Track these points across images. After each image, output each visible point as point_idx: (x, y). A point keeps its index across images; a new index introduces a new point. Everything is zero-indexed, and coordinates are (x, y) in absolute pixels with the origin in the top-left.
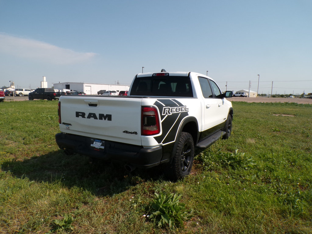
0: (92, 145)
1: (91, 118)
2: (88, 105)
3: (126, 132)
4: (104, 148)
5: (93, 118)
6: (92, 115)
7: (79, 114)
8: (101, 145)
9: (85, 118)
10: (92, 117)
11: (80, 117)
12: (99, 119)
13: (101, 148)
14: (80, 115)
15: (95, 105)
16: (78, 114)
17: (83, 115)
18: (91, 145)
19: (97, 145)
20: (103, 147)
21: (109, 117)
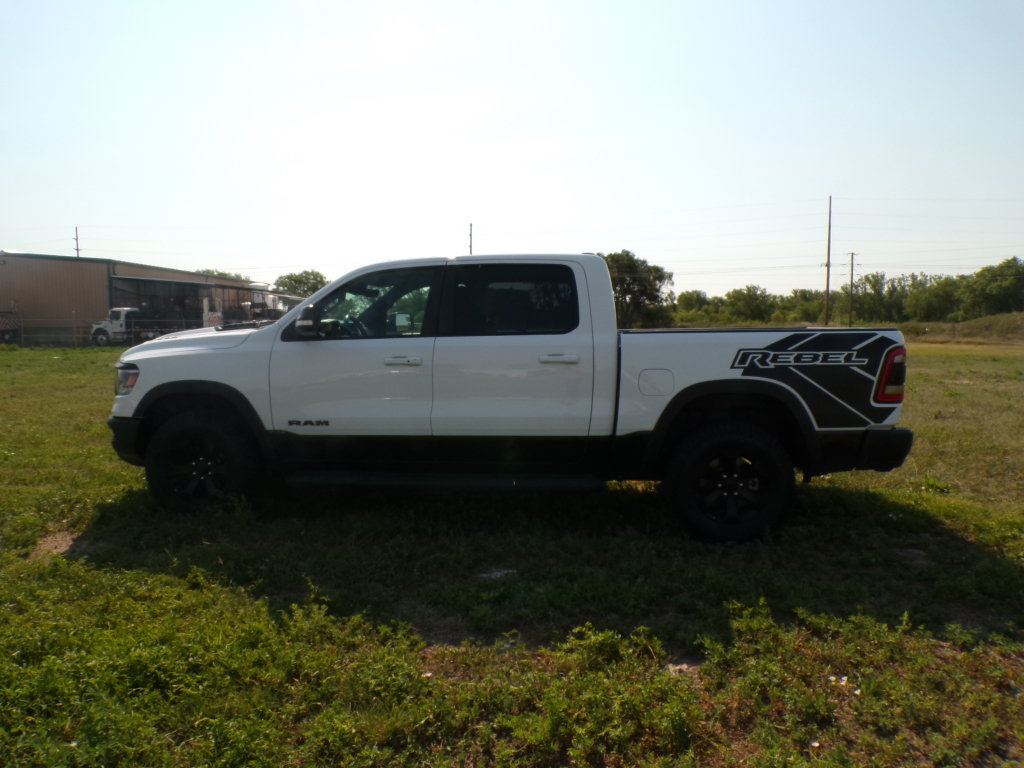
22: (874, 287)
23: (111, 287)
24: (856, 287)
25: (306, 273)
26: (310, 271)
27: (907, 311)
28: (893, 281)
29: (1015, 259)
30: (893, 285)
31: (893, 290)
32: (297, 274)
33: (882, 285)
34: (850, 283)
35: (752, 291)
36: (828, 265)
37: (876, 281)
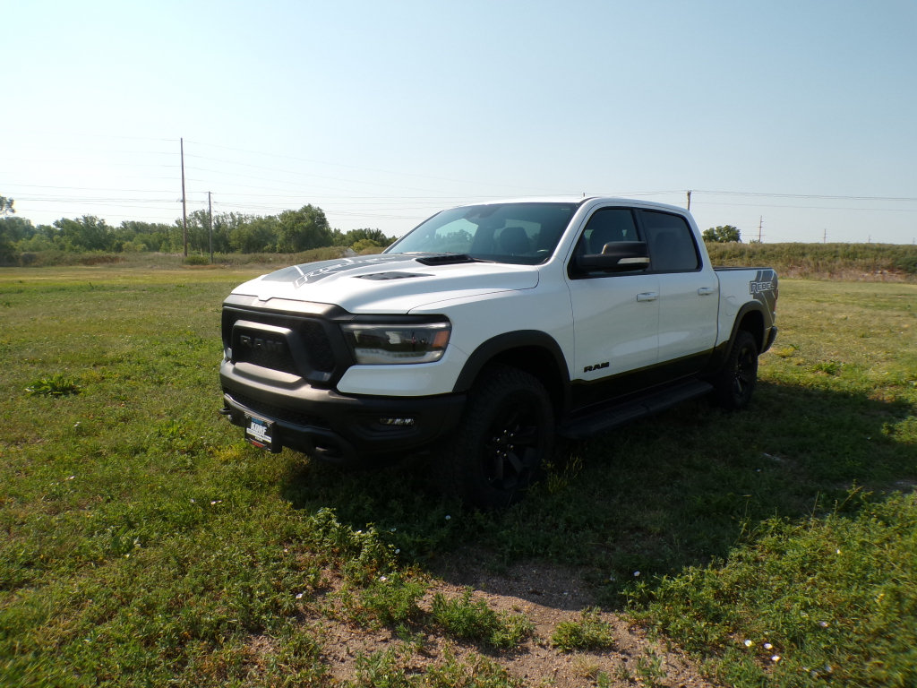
22: (203, 221)
24: (189, 221)
27: (233, 243)
28: (217, 217)
29: (310, 206)
30: (218, 222)
31: (218, 227)
33: (210, 220)
34: (182, 217)
35: (89, 220)
36: (183, 201)
37: (205, 217)
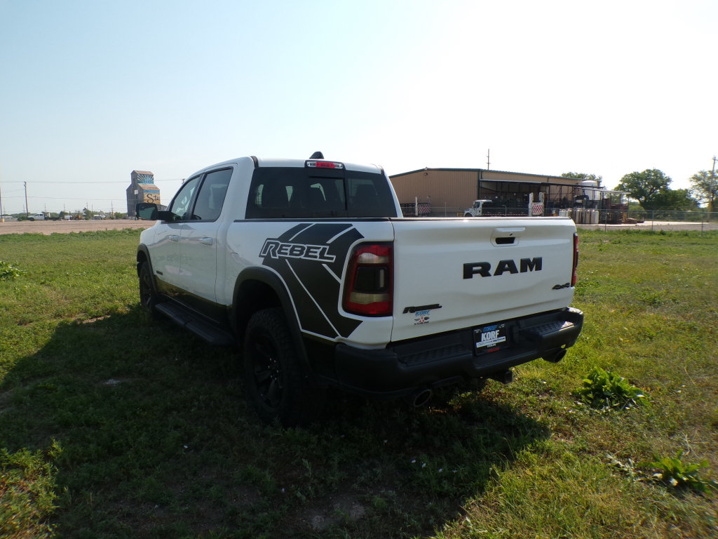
0: (479, 345)
1: (504, 272)
2: (495, 243)
3: (557, 287)
4: (505, 340)
5: (509, 272)
6: (507, 266)
7: (475, 268)
8: (498, 336)
9: (489, 275)
10: (507, 270)
11: (477, 277)
12: (521, 272)
13: (500, 341)
14: (476, 272)
15: (510, 240)
16: (468, 271)
17: (484, 270)
18: (477, 344)
19: (490, 339)
20: (503, 339)
21: (537, 264)
23: (479, 187)
25: (649, 171)
26: (652, 169)
32: (640, 172)
